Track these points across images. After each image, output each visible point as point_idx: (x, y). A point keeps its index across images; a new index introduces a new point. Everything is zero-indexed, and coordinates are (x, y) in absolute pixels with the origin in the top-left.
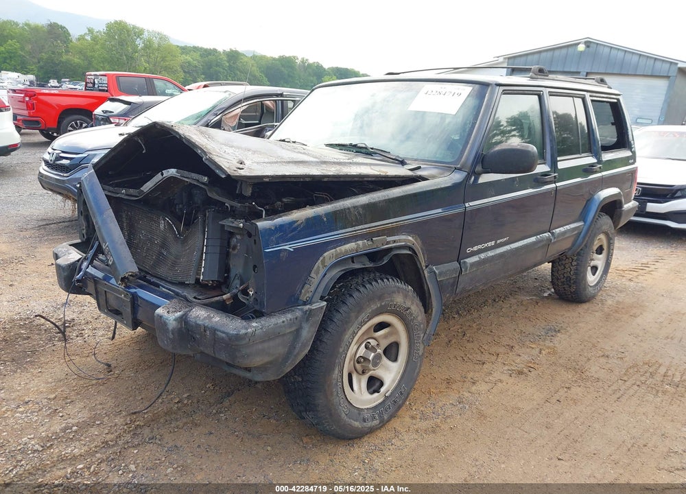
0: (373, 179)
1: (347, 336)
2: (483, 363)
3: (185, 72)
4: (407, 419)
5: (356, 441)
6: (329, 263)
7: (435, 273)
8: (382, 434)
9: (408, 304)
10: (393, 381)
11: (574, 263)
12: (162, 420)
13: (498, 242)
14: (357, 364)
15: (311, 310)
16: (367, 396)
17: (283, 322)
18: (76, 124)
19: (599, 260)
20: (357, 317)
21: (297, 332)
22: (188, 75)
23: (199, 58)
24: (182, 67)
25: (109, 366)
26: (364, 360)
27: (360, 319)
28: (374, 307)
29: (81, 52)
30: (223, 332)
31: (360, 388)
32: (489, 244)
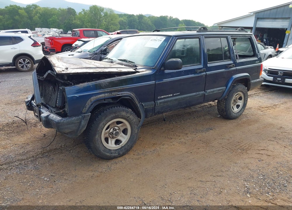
0: (115, 73)
1: (101, 125)
2: (172, 139)
3: (121, 25)
4: (132, 155)
5: (110, 160)
6: (93, 101)
7: (143, 105)
8: (120, 159)
9: (128, 115)
10: (125, 141)
11: (224, 103)
12: (53, 151)
13: (174, 95)
14: (110, 135)
15: (85, 116)
16: (115, 146)
17: (74, 119)
18: (68, 50)
19: (241, 103)
20: (105, 119)
21: (80, 122)
22: (122, 26)
23: (127, 19)
24: (119, 23)
25: (45, 135)
26: (112, 134)
27: (106, 119)
28: (112, 116)
29: (80, 19)
30: (55, 121)
31: (111, 143)
32: (170, 95)
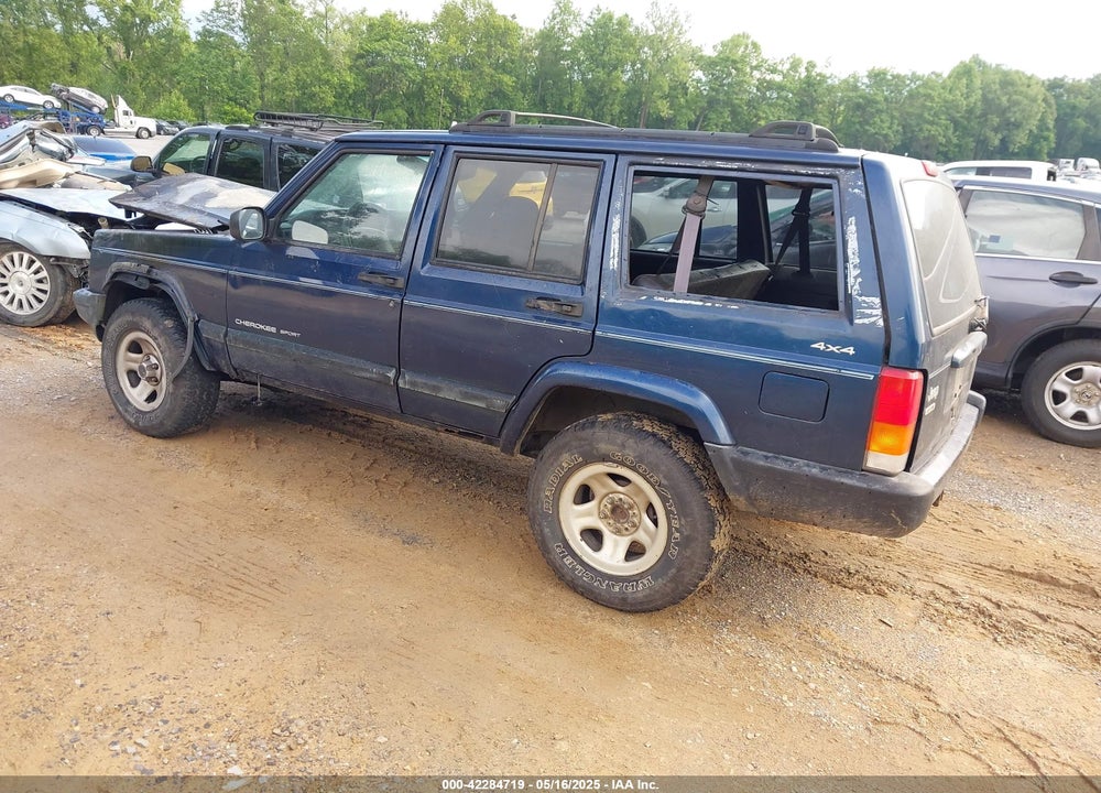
13: (282, 332)
32: (268, 329)
